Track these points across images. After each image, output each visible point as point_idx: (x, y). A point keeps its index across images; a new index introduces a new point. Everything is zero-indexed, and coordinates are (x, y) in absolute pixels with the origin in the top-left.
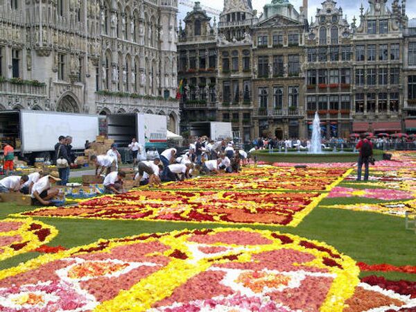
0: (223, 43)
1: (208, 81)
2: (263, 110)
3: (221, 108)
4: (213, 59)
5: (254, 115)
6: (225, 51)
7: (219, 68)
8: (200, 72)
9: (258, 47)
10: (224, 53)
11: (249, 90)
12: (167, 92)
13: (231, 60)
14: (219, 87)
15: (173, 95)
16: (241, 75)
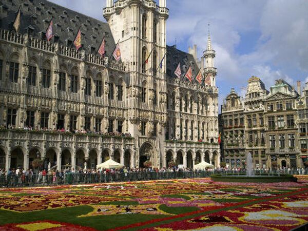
0: (247, 110)
1: (240, 133)
2: (272, 149)
3: (247, 148)
4: (242, 120)
5: (267, 152)
6: (248, 114)
7: (246, 124)
8: (235, 127)
9: (268, 111)
10: (248, 116)
11: (264, 137)
12: (212, 140)
13: (252, 120)
14: (246, 136)
15: (216, 141)
16: (259, 128)
